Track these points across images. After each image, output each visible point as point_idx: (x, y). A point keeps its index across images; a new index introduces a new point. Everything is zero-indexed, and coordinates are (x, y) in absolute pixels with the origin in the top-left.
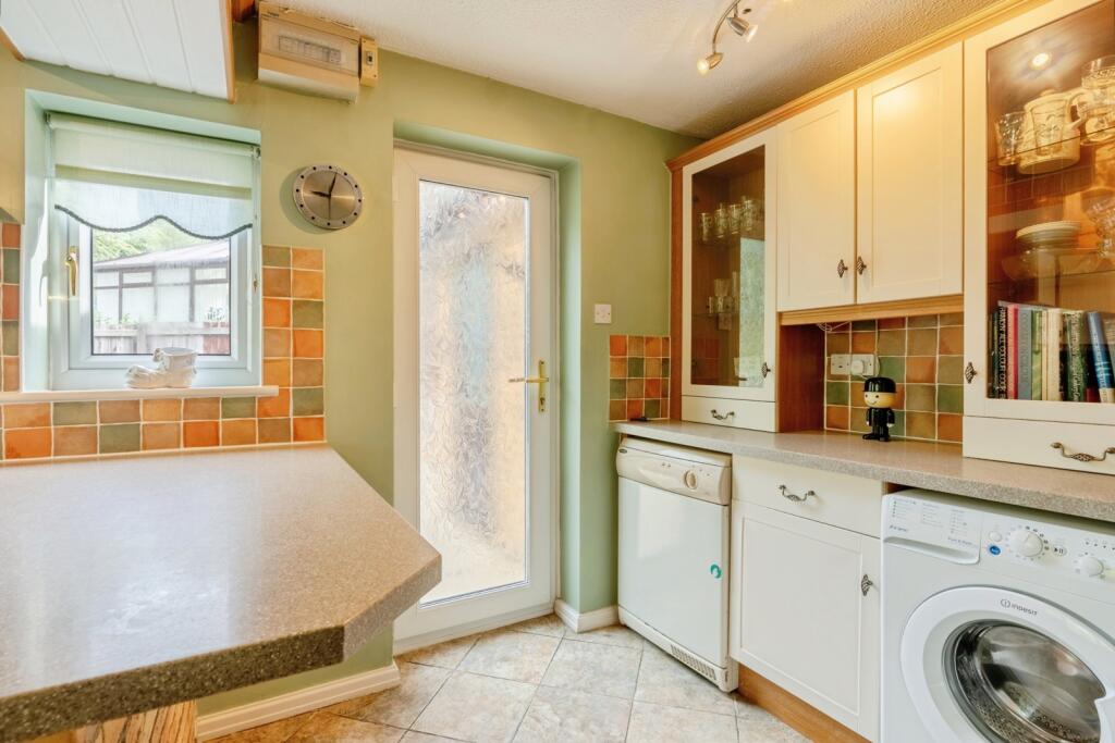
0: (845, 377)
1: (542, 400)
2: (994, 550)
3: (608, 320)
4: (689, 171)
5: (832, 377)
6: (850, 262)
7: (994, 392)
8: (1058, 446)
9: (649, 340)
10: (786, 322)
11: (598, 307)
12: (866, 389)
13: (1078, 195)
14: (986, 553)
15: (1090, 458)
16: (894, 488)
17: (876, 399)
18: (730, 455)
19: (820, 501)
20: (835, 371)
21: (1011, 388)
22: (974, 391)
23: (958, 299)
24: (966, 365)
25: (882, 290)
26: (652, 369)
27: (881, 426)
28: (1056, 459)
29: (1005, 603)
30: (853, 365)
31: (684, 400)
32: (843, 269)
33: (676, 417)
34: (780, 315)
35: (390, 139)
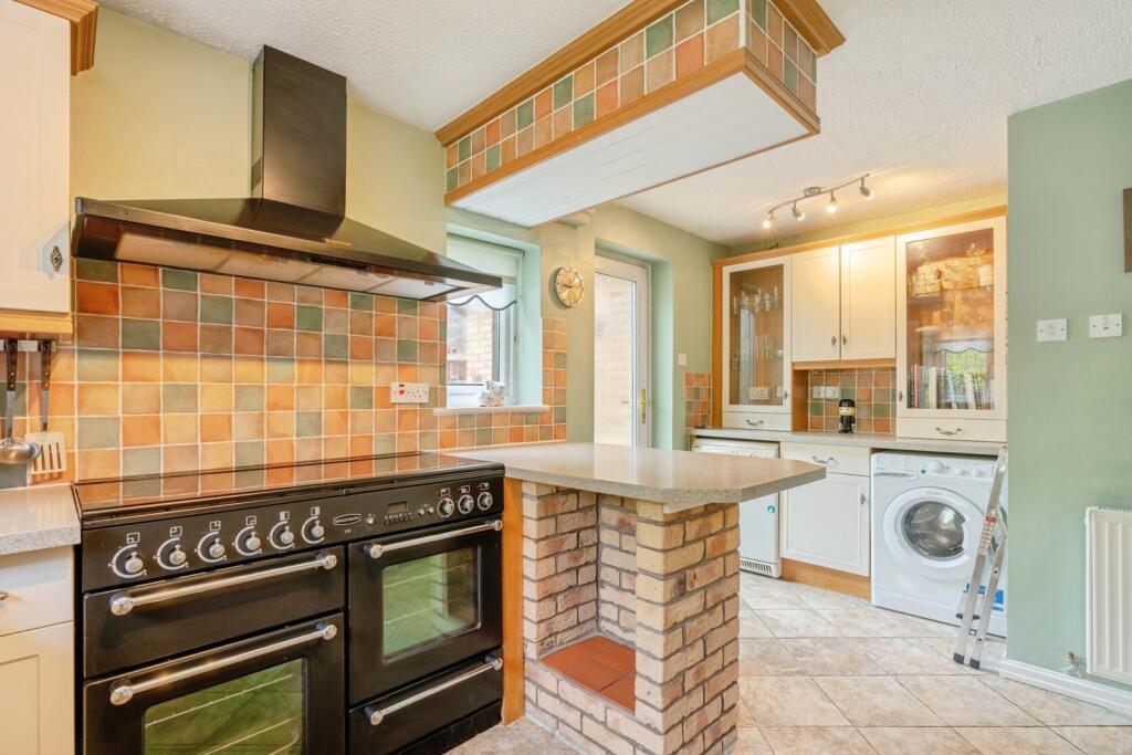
0: (821, 399)
1: (644, 416)
2: (923, 472)
3: (684, 364)
4: (727, 271)
5: (813, 399)
6: (837, 338)
7: (910, 405)
8: (938, 429)
9: (703, 376)
10: (797, 368)
11: (680, 355)
12: (841, 405)
13: (938, 312)
14: (921, 474)
15: (950, 433)
16: (875, 450)
17: (845, 411)
18: (778, 442)
19: (835, 462)
20: (815, 396)
21: (916, 404)
22: (901, 405)
23: (894, 360)
24: (898, 393)
25: (853, 353)
26: (704, 396)
27: (848, 425)
28: (937, 435)
29: (928, 493)
30: (829, 392)
31: (724, 415)
32: (834, 341)
33: (718, 424)
34: (793, 364)
35: (593, 250)
